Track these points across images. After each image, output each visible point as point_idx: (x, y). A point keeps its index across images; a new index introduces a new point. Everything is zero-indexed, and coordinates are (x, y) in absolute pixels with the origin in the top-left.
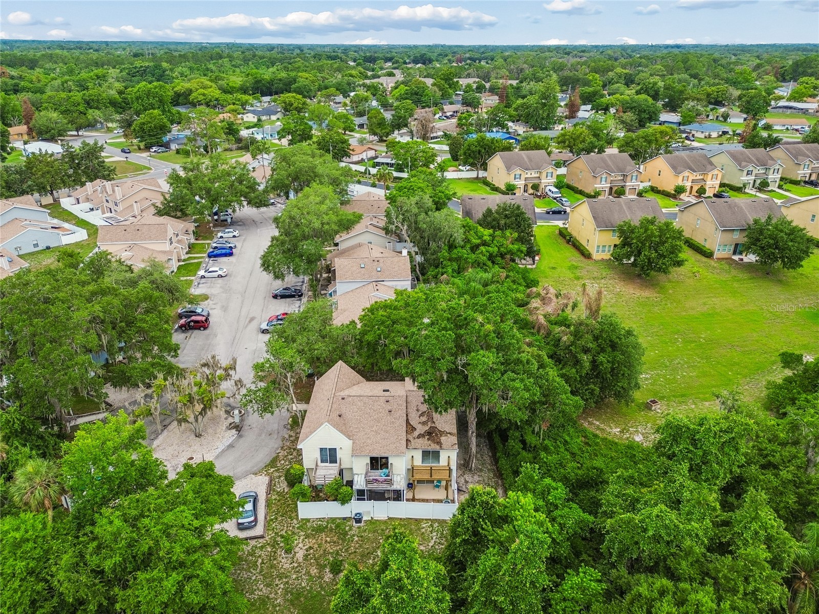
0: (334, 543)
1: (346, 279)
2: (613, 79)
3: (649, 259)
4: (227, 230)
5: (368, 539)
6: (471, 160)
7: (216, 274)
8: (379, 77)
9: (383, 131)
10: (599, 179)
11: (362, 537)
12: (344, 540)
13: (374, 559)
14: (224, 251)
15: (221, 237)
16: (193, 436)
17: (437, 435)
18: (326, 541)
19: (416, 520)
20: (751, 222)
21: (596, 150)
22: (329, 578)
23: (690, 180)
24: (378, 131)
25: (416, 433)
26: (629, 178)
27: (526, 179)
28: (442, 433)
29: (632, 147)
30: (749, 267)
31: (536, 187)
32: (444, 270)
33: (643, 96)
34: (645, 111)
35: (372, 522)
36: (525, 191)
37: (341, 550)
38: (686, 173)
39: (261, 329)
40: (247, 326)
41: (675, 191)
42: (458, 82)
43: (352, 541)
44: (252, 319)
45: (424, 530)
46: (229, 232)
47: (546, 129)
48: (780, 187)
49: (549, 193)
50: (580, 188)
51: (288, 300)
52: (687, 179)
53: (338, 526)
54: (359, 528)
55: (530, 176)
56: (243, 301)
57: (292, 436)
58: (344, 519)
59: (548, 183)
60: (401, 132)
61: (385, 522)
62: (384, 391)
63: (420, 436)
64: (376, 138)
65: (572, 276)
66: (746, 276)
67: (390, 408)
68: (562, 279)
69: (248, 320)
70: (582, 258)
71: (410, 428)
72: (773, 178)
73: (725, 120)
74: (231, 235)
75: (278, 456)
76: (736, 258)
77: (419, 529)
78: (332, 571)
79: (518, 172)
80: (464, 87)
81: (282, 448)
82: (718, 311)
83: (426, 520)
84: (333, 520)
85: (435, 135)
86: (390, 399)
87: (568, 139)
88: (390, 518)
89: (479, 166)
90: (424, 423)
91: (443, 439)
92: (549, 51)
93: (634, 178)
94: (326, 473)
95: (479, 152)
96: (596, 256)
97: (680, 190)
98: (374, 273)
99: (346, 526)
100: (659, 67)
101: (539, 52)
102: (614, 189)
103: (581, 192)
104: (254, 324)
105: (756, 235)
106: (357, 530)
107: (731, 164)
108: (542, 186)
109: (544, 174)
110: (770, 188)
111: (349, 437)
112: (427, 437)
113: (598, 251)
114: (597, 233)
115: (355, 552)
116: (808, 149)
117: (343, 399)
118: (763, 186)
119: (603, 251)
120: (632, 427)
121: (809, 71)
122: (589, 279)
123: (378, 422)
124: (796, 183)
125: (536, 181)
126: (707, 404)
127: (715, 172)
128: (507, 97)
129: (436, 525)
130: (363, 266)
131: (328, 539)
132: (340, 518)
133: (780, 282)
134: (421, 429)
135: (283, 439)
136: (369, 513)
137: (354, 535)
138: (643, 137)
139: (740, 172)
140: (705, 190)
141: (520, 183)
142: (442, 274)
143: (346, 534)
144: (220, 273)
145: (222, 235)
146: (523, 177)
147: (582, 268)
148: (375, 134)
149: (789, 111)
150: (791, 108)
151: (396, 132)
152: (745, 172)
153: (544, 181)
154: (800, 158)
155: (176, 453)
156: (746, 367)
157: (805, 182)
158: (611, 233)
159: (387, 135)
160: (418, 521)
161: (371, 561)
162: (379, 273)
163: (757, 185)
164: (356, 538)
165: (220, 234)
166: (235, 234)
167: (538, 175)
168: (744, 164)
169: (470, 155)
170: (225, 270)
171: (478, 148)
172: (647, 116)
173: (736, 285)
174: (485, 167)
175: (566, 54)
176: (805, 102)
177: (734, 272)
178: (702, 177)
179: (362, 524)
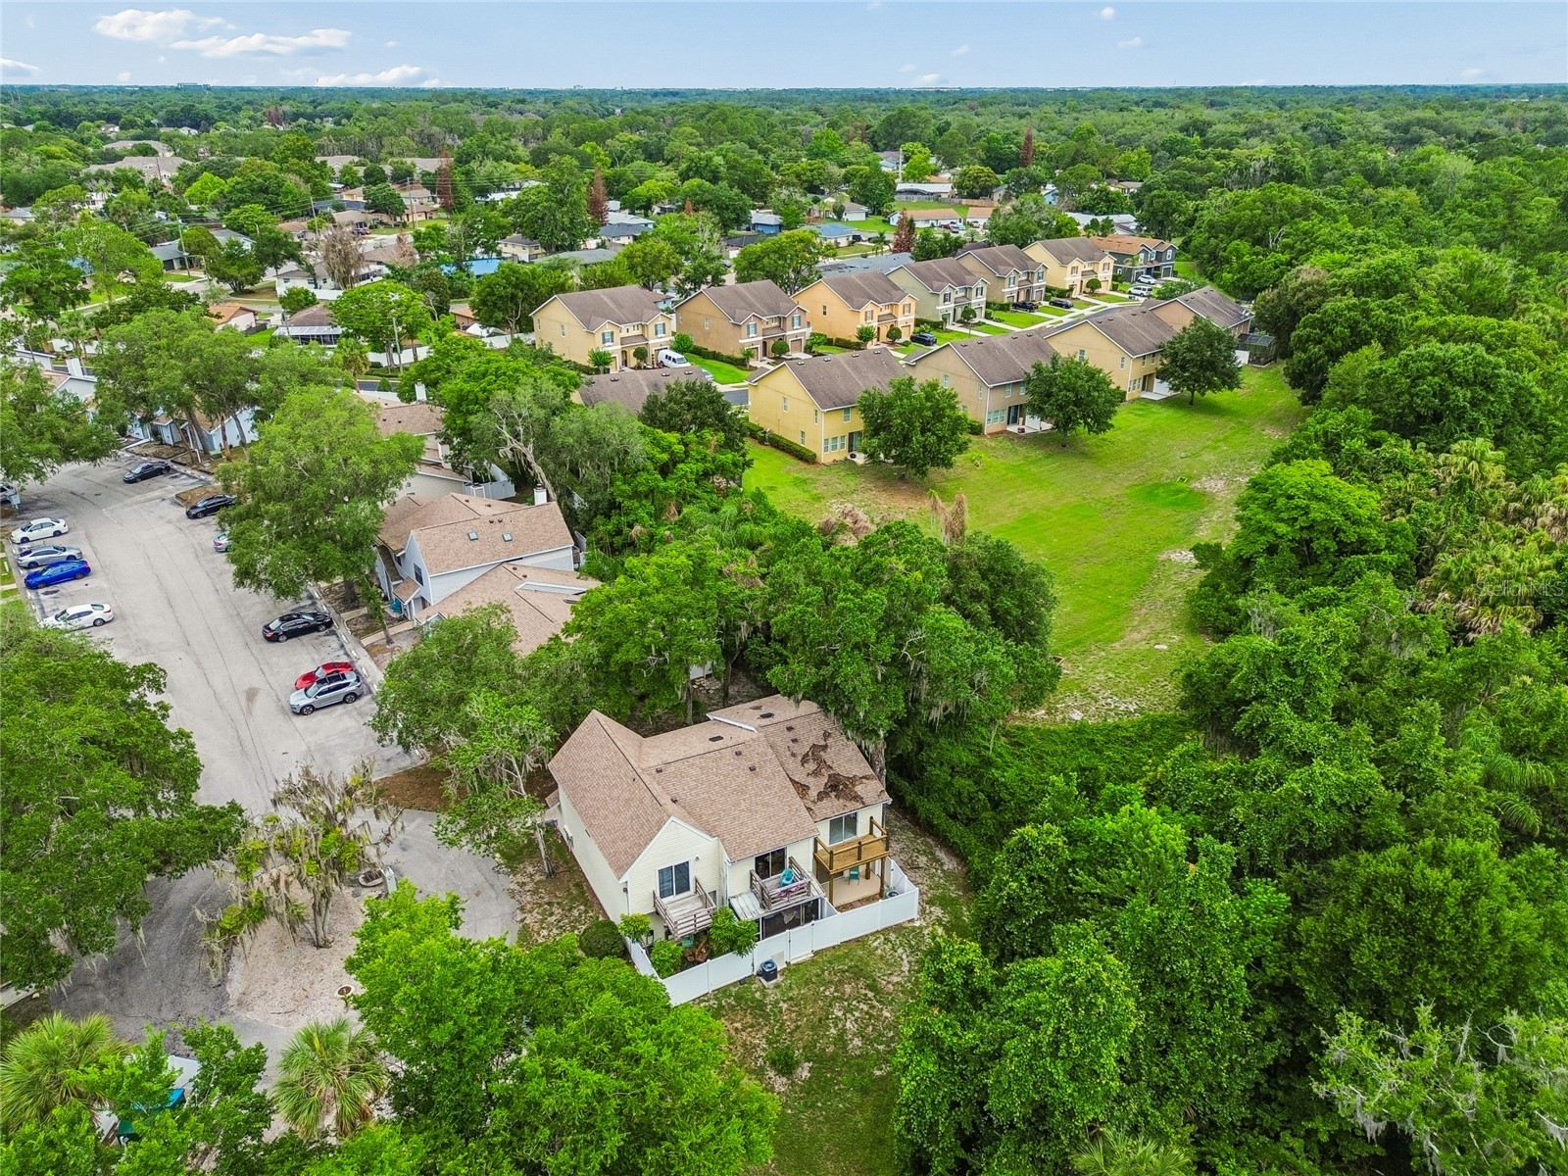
0: (752, 1026)
1: (448, 568)
2: (623, 153)
3: (924, 447)
4: (34, 523)
5: (804, 998)
6: (499, 315)
7: (87, 620)
8: (119, 158)
9: (245, 271)
10: (744, 329)
11: (791, 999)
12: (766, 1017)
13: (836, 1026)
14: (66, 568)
15: (25, 540)
16: (311, 950)
17: (846, 786)
18: (736, 1029)
19: (857, 940)
20: (1031, 371)
21: (709, 278)
22: (784, 1085)
23: (876, 318)
24: (233, 271)
25: (813, 793)
26: (789, 322)
27: (623, 340)
28: (853, 780)
29: (762, 270)
30: (1037, 439)
31: (641, 354)
32: (632, 517)
33: (695, 181)
34: (727, 208)
35: (791, 969)
36: (625, 363)
37: (772, 1033)
38: (869, 307)
39: (293, 707)
40: (250, 711)
41: (860, 338)
42: (324, 163)
43: (781, 1012)
44: (251, 695)
45: (879, 952)
46: (42, 526)
47: (572, 248)
48: (987, 316)
49: (667, 362)
50: (710, 349)
51: (305, 638)
52: (870, 317)
53: (739, 998)
54: (777, 986)
55: (626, 335)
56: (198, 663)
57: (524, 884)
58: (741, 982)
59: (659, 342)
60: (281, 271)
61: (812, 961)
62: (713, 739)
63: (821, 796)
64: (227, 287)
65: (807, 495)
66: (1036, 454)
67: (750, 764)
68: (794, 503)
69: (243, 700)
70: (802, 465)
71: (802, 789)
72: (978, 301)
73: (840, 218)
74: (50, 531)
75: (525, 927)
76: (1013, 429)
77: (872, 953)
78: (781, 1073)
79: (608, 329)
80: (338, 174)
81: (522, 909)
82: (1034, 511)
83: (872, 934)
84: (724, 991)
85: (364, 271)
86: (740, 748)
87: (640, 264)
88: (816, 953)
89: (512, 325)
90: (816, 773)
91: (859, 789)
92: (456, 101)
93: (752, 329)
94: (684, 913)
95: (513, 297)
96: (825, 457)
97: (865, 336)
98: (501, 546)
99: (753, 993)
100: (689, 130)
101: (436, 103)
102: (770, 344)
103: (715, 356)
104: (263, 702)
105: (1044, 388)
106: (777, 991)
107: (918, 286)
108: (652, 351)
109: (651, 330)
110: (976, 320)
111: (710, 832)
112: (833, 794)
113: (826, 449)
114: (821, 418)
115: (798, 1027)
116: (1006, 254)
117: (659, 771)
118: (967, 317)
119: (834, 447)
120: (1057, 702)
121: (910, 133)
122: (834, 496)
123: (743, 792)
124: (1004, 308)
125: (640, 343)
126: (1117, 645)
127: (907, 300)
128: (454, 190)
129: (892, 937)
130: (473, 536)
131: (738, 1025)
132: (734, 984)
133: (1085, 455)
134: (816, 785)
135: (512, 893)
136: (781, 955)
137: (777, 1002)
138: (775, 252)
139: (934, 298)
140: (899, 332)
141: (614, 349)
142: (631, 526)
143: (761, 1005)
144: (97, 614)
145: (26, 534)
146: (617, 338)
147: (814, 481)
148: (223, 278)
149: (916, 198)
150: (916, 192)
151: (270, 271)
152: (941, 298)
153: (654, 342)
154: (1001, 268)
155: (299, 992)
156: (1122, 584)
157: (1016, 306)
158: (842, 414)
159: (256, 279)
160: (860, 941)
161: (833, 1031)
162: (511, 545)
163: (959, 317)
164: (785, 1006)
165: (18, 535)
166: (60, 526)
167: (639, 332)
168: (936, 284)
169: (495, 304)
170: (107, 607)
171: (509, 290)
172: (733, 216)
173: (1034, 469)
174: (527, 326)
175: (490, 105)
176: (929, 182)
177: (1022, 450)
178: (888, 311)
179: (779, 978)
